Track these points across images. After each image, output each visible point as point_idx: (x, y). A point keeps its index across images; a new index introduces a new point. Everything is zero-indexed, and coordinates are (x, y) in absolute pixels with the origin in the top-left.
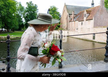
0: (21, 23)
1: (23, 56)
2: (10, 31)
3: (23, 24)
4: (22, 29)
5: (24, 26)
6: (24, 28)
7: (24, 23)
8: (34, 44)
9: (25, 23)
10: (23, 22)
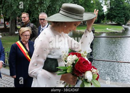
0: (101, 13)
1: (35, 73)
2: (86, 24)
3: (103, 14)
4: (102, 22)
5: (104, 17)
6: (104, 19)
7: (105, 14)
8: (53, 54)
9: (107, 13)
10: (104, 11)
